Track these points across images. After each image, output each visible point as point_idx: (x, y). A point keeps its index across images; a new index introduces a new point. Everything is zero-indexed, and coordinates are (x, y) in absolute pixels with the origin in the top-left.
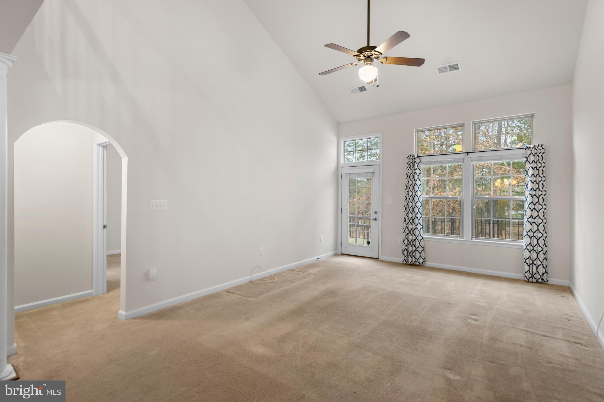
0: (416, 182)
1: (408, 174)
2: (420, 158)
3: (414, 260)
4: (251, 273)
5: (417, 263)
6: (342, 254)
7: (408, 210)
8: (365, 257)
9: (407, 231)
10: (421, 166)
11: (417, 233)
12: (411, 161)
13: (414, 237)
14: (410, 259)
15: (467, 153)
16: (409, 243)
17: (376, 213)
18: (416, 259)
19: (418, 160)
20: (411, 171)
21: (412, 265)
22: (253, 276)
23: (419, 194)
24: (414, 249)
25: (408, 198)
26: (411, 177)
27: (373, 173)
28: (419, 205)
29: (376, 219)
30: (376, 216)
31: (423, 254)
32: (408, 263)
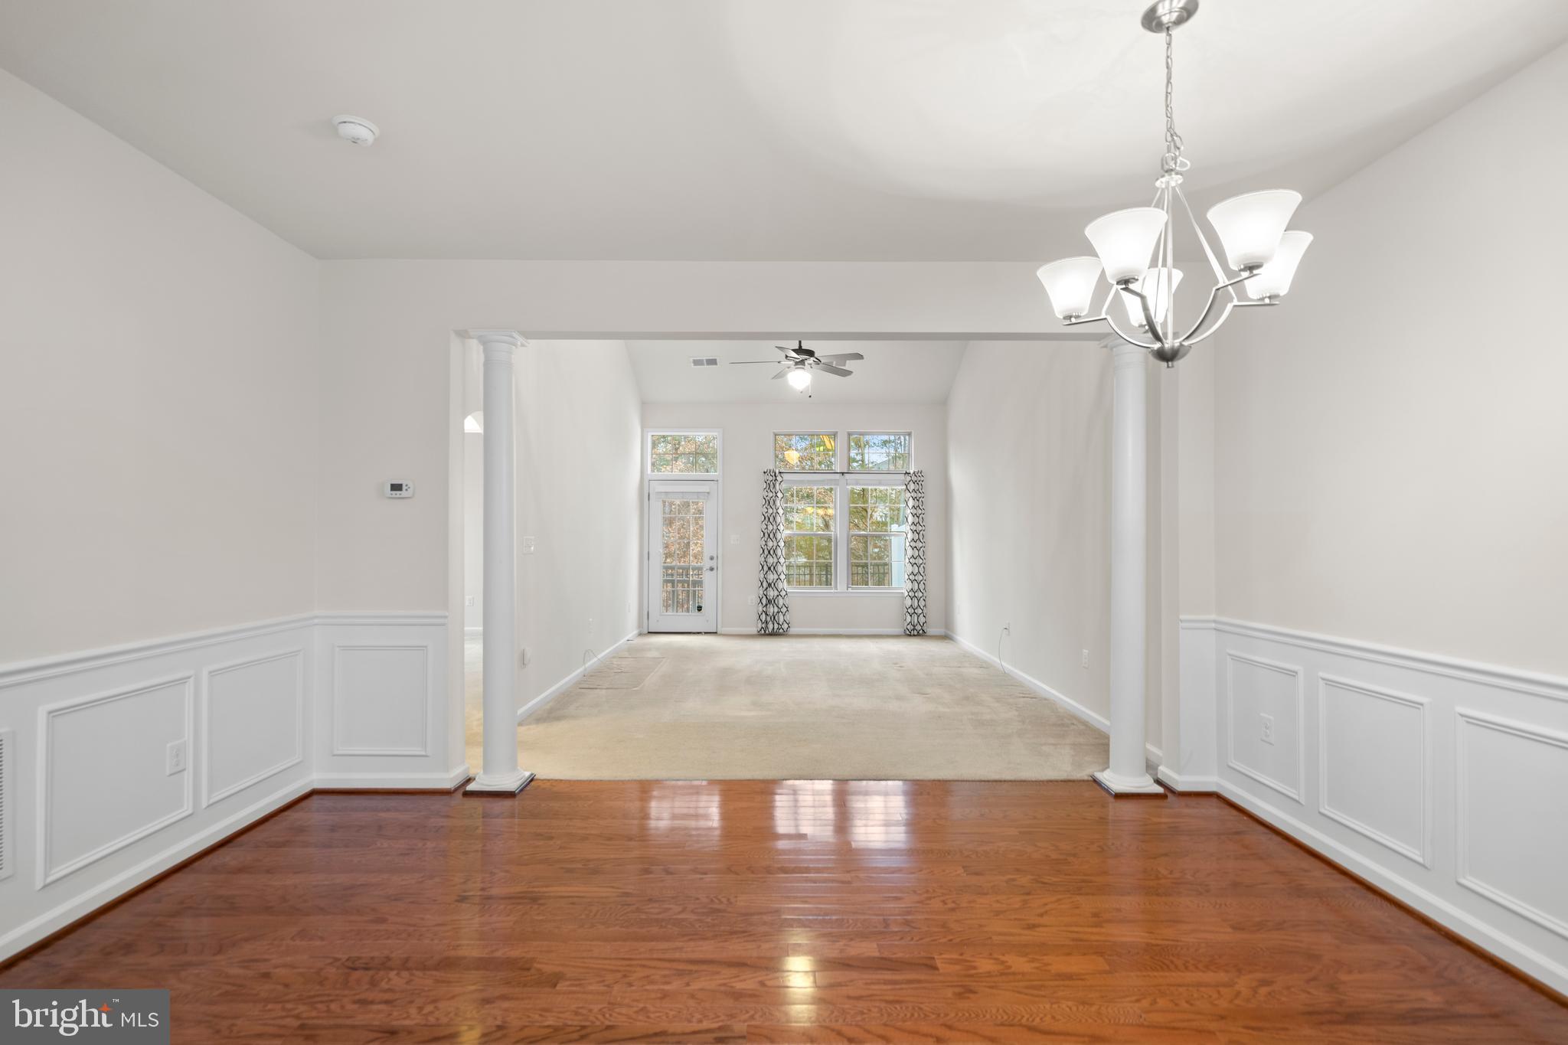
0: (778, 511)
1: (767, 499)
2: (782, 475)
3: (776, 626)
4: (584, 663)
5: (781, 631)
6: (649, 633)
7: (766, 552)
8: (694, 633)
9: (765, 585)
10: (784, 485)
11: (780, 585)
12: (771, 478)
13: (776, 593)
14: (770, 626)
15: (843, 473)
16: (769, 601)
17: (712, 558)
18: (778, 624)
19: (779, 478)
20: (771, 495)
21: (774, 634)
22: (587, 665)
23: (781, 528)
24: (776, 610)
25: (766, 534)
26: (769, 503)
27: (708, 493)
28: (782, 544)
29: (712, 569)
30: (713, 564)
31: (787, 617)
32: (767, 632)
